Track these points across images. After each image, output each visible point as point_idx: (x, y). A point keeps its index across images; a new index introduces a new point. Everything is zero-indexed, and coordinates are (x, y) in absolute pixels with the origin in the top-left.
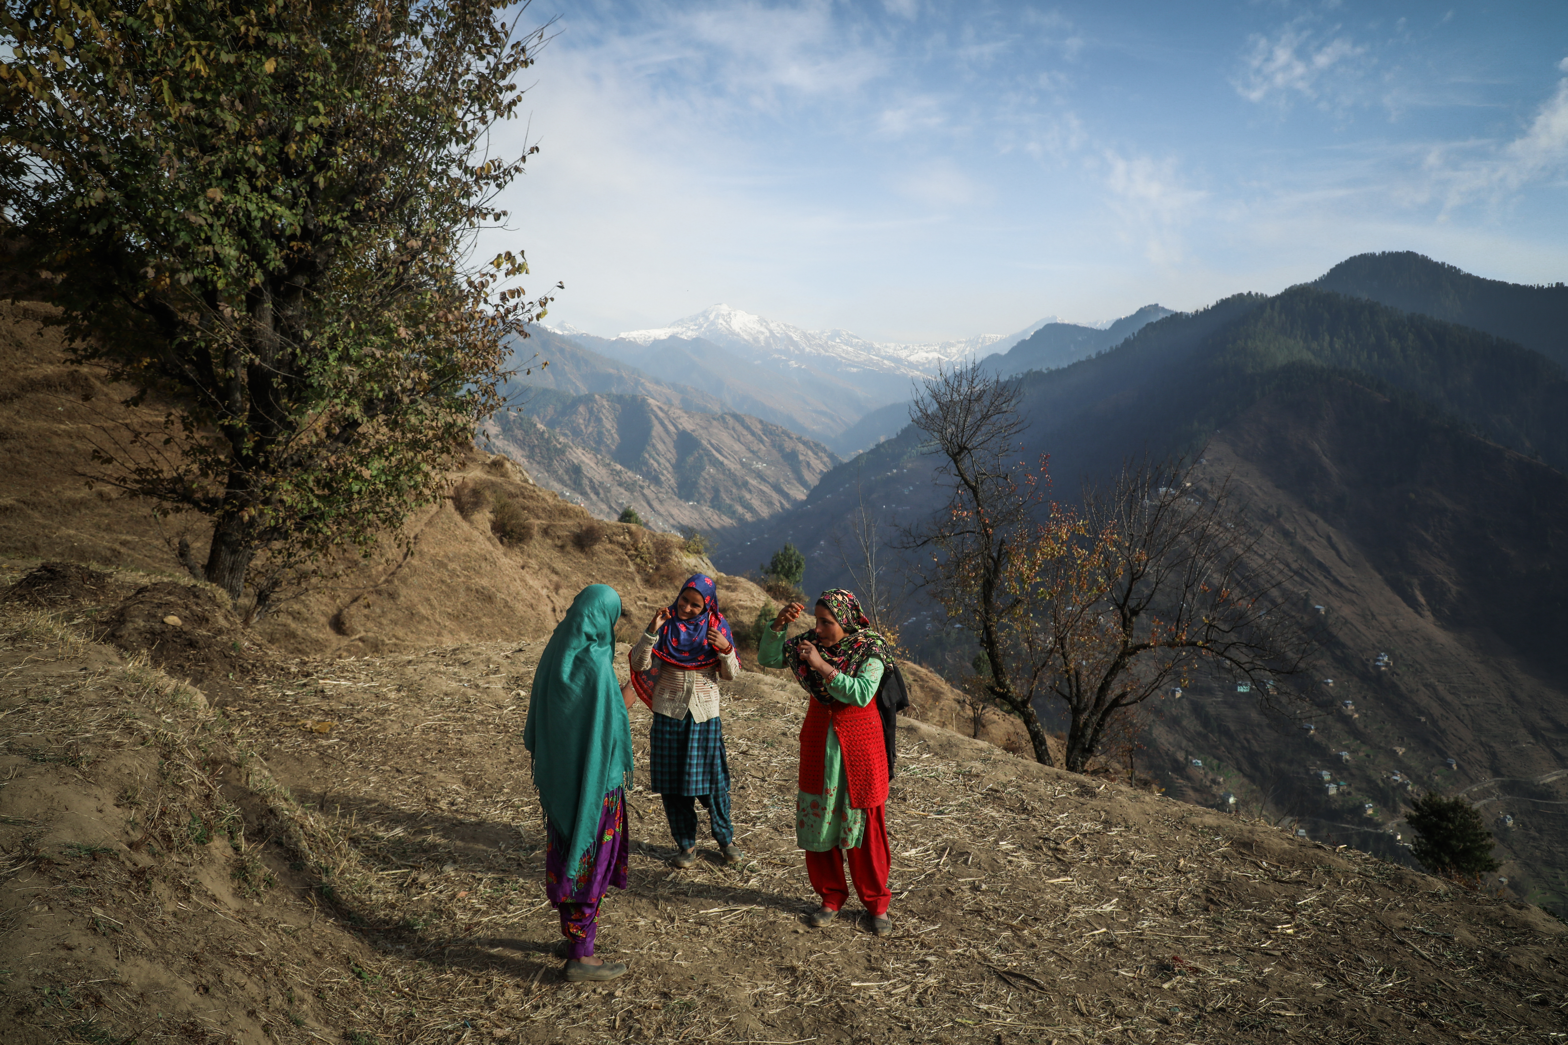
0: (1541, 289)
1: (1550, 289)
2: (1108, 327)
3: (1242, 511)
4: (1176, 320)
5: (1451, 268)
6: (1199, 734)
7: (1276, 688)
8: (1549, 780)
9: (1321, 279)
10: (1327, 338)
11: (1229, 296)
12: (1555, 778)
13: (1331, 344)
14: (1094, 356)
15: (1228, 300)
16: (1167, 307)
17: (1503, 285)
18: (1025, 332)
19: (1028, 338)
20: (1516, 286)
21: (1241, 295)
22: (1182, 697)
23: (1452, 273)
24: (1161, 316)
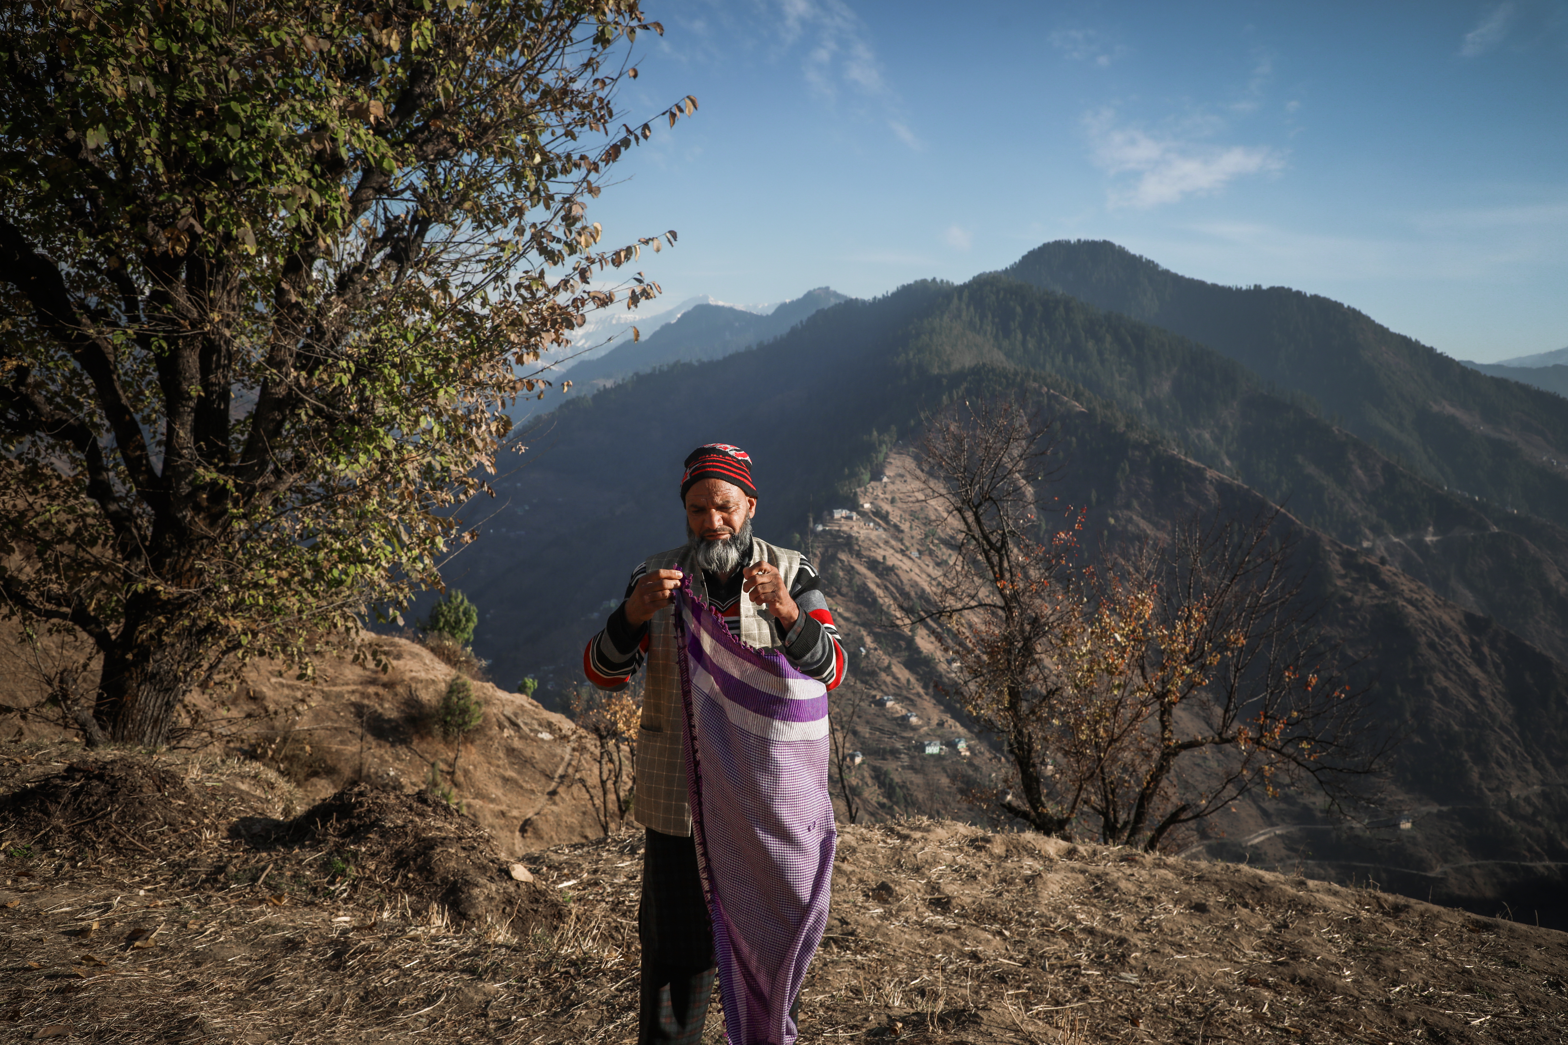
0: (1239, 291)
1: (1248, 291)
2: (770, 312)
3: (926, 536)
4: (851, 307)
5: (1149, 262)
6: (882, 806)
7: (969, 748)
8: (1256, 841)
9: (1012, 267)
10: (1020, 336)
11: (911, 281)
12: (1262, 838)
13: (1024, 342)
14: (754, 347)
15: (909, 286)
16: (840, 291)
17: (1202, 284)
18: (670, 313)
19: (673, 321)
20: (1215, 286)
21: (924, 281)
22: (863, 762)
23: (1150, 267)
24: (833, 301)
